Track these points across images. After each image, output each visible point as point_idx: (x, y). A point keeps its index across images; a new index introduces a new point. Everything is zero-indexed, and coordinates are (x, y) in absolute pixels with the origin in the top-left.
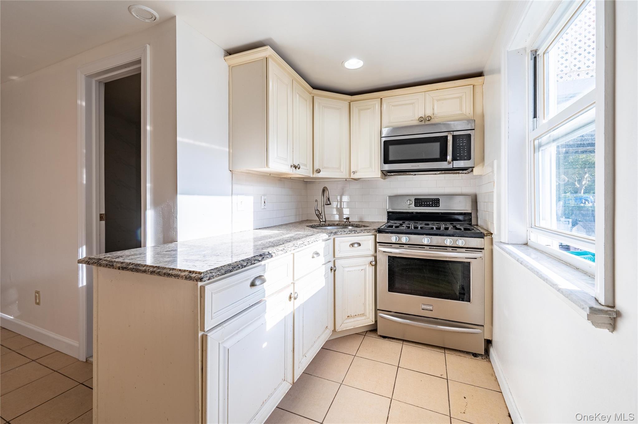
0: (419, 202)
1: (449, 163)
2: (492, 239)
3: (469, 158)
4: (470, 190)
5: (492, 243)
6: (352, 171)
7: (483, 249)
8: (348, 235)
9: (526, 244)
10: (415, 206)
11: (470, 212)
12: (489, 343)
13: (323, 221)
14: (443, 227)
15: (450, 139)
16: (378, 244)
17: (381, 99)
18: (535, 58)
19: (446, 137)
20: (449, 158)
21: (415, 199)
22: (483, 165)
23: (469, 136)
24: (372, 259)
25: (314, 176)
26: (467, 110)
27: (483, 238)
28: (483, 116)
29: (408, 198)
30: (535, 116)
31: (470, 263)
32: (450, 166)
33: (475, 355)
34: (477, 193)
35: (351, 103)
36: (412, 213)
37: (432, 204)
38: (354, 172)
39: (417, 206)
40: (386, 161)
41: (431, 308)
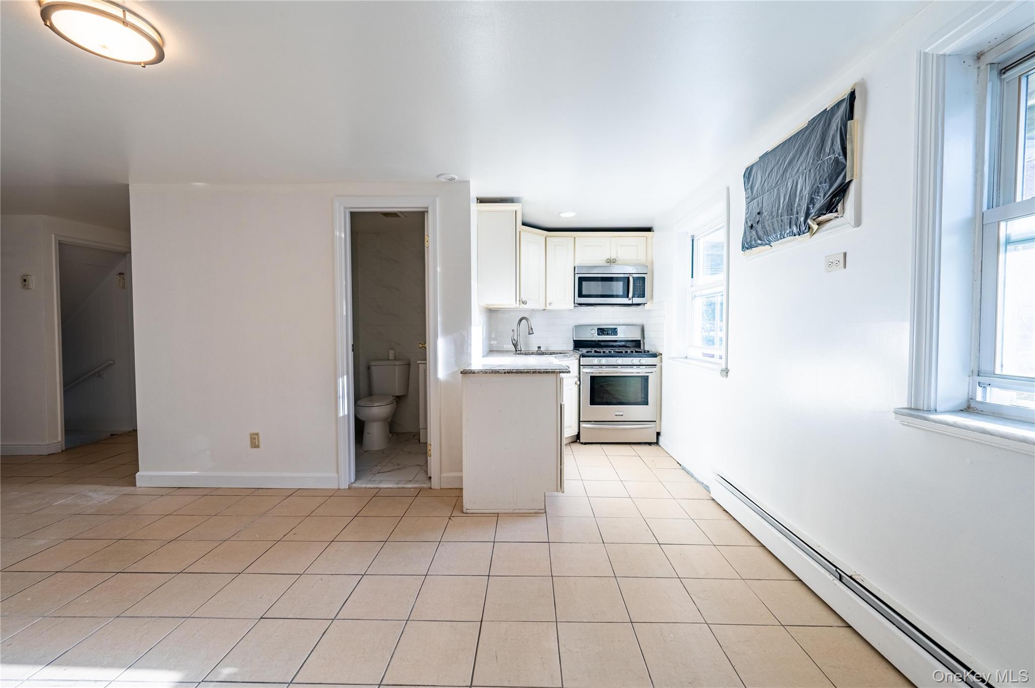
0: (601, 331)
1: (630, 299)
2: (661, 358)
3: (644, 296)
4: (638, 321)
5: (661, 361)
6: (548, 303)
7: (656, 365)
8: (563, 359)
9: (686, 358)
10: (598, 335)
11: (639, 339)
12: (658, 434)
13: (519, 351)
14: (629, 351)
15: (631, 280)
16: (581, 367)
17: (575, 238)
18: (693, 240)
19: (628, 278)
20: (631, 295)
21: (598, 329)
22: (652, 301)
23: (644, 278)
24: (576, 379)
25: (520, 307)
26: (642, 258)
27: (656, 357)
28: (652, 263)
29: (592, 328)
30: (692, 277)
31: (648, 376)
32: (630, 302)
33: (650, 444)
34: (644, 324)
35: (547, 238)
36: (595, 341)
37: (611, 333)
38: (550, 304)
39: (599, 335)
40: (581, 295)
41: (622, 413)
